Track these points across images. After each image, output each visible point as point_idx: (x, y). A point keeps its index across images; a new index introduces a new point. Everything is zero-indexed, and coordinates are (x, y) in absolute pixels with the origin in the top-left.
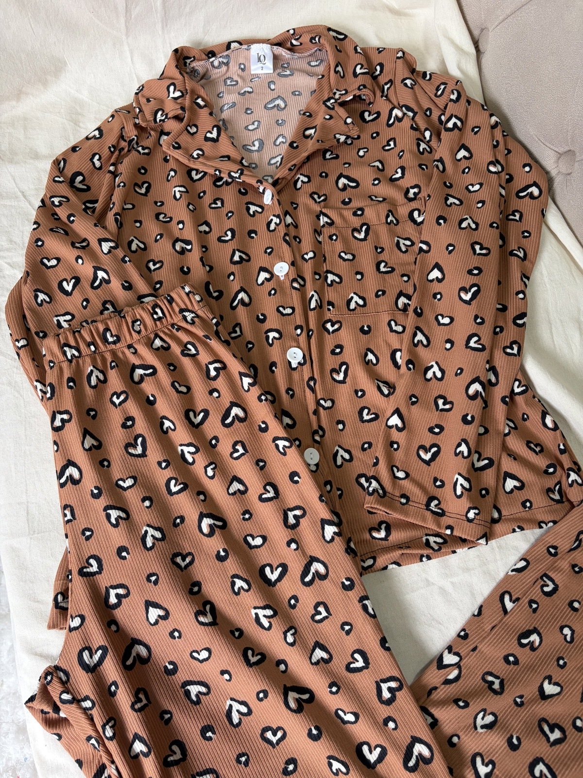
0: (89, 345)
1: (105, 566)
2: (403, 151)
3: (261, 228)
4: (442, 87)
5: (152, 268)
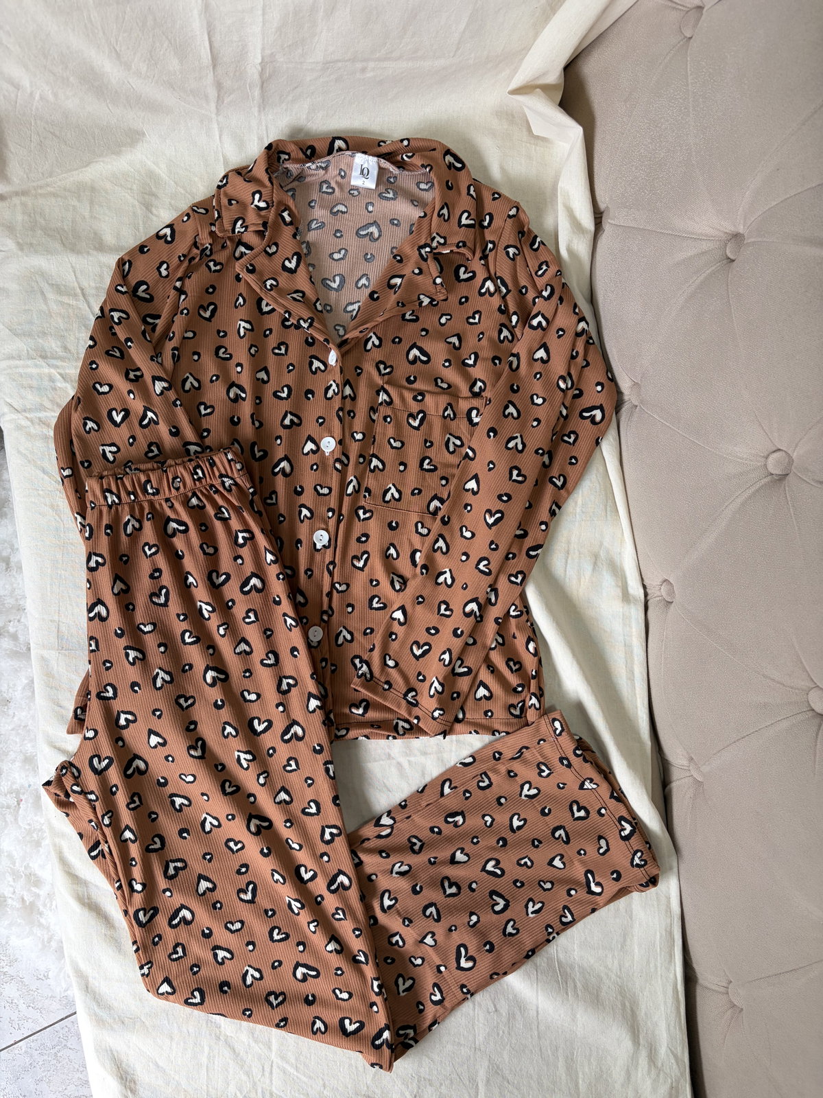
1: (119, 695)
2: (482, 333)
3: (320, 392)
4: (544, 267)
5: (203, 412)
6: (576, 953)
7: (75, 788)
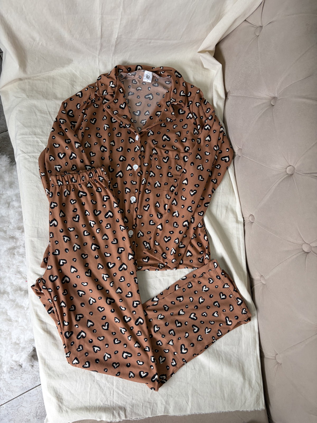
0: (66, 181)
1: (60, 253)
2: (188, 131)
3: (132, 149)
6: (222, 347)
7: (44, 287)
